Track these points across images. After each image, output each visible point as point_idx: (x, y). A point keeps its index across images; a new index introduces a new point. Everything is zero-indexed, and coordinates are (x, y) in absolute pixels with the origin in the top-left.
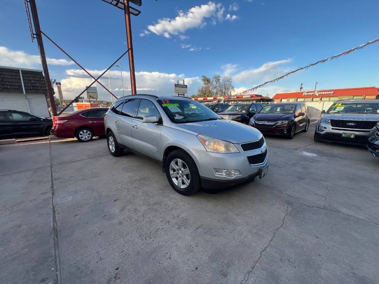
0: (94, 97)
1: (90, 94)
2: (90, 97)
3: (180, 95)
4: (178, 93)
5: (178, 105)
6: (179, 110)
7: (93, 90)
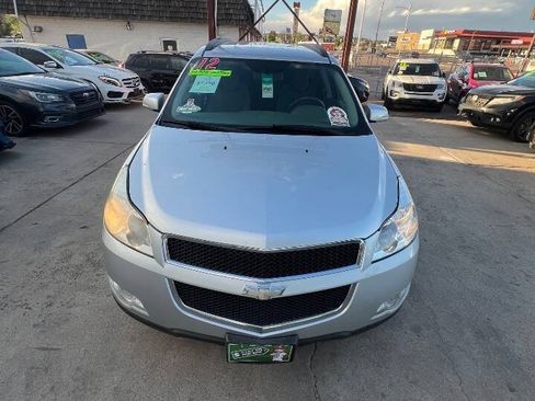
0: (334, 30)
1: (327, 25)
2: (327, 30)
5: (228, 73)
6: (212, 89)
7: (335, 16)
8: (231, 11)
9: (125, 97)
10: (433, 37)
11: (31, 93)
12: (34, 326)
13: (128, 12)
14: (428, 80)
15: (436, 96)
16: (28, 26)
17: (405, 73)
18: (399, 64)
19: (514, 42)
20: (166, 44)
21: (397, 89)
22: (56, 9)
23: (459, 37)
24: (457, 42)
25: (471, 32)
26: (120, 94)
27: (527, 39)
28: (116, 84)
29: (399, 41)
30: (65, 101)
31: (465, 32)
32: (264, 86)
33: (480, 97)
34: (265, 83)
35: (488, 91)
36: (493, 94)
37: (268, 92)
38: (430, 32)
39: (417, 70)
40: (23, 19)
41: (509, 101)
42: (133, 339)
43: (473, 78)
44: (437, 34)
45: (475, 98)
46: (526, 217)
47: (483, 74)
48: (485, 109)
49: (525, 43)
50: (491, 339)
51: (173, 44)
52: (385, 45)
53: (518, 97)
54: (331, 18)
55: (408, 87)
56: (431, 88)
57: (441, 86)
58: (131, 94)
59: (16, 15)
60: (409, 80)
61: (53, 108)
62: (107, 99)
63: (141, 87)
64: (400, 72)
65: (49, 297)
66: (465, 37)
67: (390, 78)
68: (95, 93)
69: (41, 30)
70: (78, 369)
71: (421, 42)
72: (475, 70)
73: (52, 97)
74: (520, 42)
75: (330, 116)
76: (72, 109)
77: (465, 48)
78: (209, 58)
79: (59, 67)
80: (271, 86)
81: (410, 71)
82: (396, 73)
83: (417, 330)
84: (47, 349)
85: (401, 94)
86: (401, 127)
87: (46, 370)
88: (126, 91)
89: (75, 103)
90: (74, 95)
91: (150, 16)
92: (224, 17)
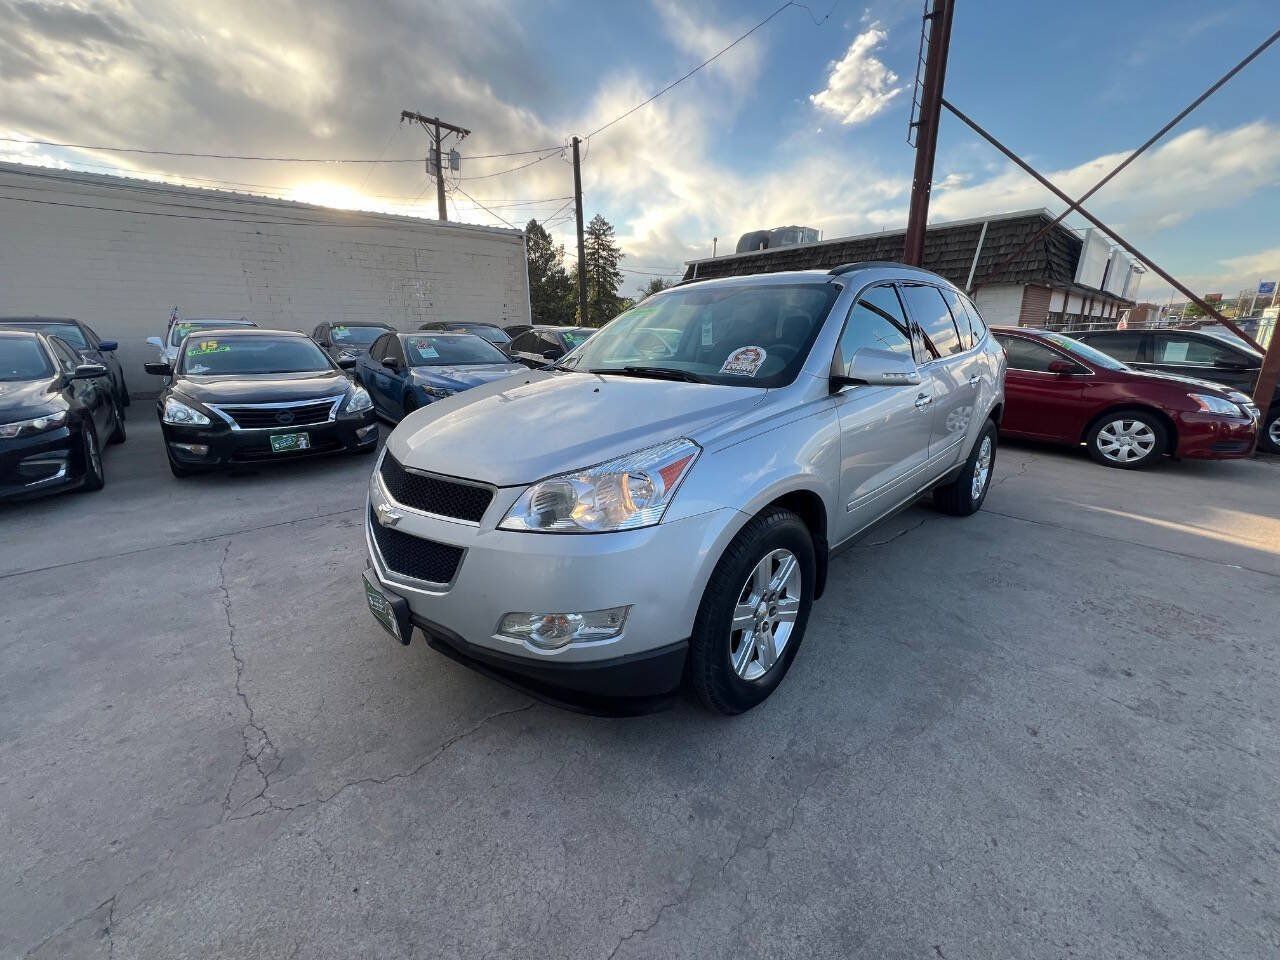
37: (707, 336)
75: (730, 359)
92: (990, 271)
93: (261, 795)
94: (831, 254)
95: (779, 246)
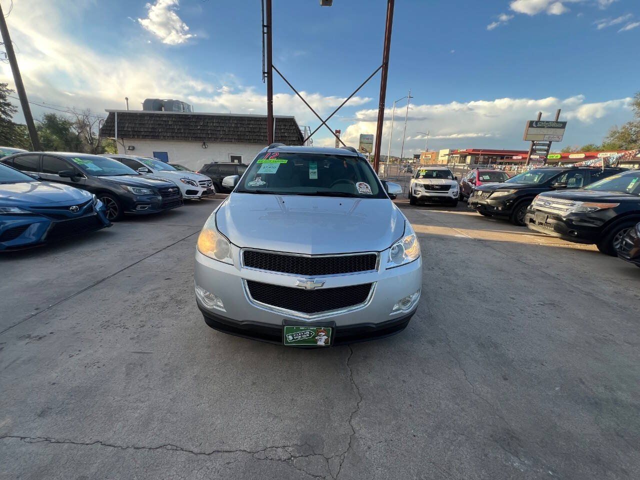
0: (368, 150)
1: (363, 146)
2: (363, 149)
3: (539, 145)
4: (533, 141)
5: (285, 161)
6: (274, 171)
7: (368, 139)
8: (286, 134)
9: (199, 194)
10: (449, 155)
11: (129, 187)
12: (131, 339)
13: (204, 136)
14: (443, 182)
15: (450, 193)
16: (123, 145)
17: (425, 177)
18: (419, 171)
19: (514, 157)
20: (233, 158)
21: (419, 189)
22: (148, 134)
23: (470, 154)
24: (469, 159)
25: (479, 150)
26: (196, 192)
27: (524, 156)
28: (193, 184)
29: (422, 158)
30: (155, 194)
31: (474, 150)
32: (311, 171)
33: (483, 192)
34: (312, 168)
35: (489, 187)
36: (494, 190)
37: (313, 175)
38: (447, 151)
39: (435, 174)
40: (121, 141)
41: (506, 193)
42: (209, 347)
43: (479, 180)
44: (452, 153)
45: (480, 193)
46: (522, 274)
47: (487, 177)
48: (489, 201)
49: (523, 158)
50: (491, 349)
51: (239, 158)
52: (410, 161)
53: (512, 191)
54: (366, 141)
55: (427, 187)
56: (446, 188)
57: (454, 187)
58: (204, 193)
59: (116, 138)
60: (428, 182)
61: (145, 198)
62: (185, 196)
63: (213, 188)
64: (421, 177)
65: (142, 321)
66: (474, 154)
67: (413, 181)
68: (177, 190)
69: (134, 148)
70: (166, 365)
71: (440, 158)
72: (480, 174)
73: (145, 191)
74: (520, 157)
75: (358, 188)
76: (159, 200)
77: (476, 162)
78: (272, 153)
79: (149, 171)
80: (316, 170)
81: (428, 175)
82: (417, 177)
83: (432, 343)
84: (142, 353)
85: (422, 192)
86: (425, 216)
87: (141, 365)
88: (201, 190)
89: (162, 195)
90: (162, 190)
91: (222, 138)
92: (280, 139)
93: (327, 459)
94: (207, 120)
95: (172, 111)
